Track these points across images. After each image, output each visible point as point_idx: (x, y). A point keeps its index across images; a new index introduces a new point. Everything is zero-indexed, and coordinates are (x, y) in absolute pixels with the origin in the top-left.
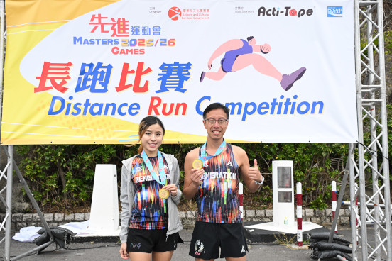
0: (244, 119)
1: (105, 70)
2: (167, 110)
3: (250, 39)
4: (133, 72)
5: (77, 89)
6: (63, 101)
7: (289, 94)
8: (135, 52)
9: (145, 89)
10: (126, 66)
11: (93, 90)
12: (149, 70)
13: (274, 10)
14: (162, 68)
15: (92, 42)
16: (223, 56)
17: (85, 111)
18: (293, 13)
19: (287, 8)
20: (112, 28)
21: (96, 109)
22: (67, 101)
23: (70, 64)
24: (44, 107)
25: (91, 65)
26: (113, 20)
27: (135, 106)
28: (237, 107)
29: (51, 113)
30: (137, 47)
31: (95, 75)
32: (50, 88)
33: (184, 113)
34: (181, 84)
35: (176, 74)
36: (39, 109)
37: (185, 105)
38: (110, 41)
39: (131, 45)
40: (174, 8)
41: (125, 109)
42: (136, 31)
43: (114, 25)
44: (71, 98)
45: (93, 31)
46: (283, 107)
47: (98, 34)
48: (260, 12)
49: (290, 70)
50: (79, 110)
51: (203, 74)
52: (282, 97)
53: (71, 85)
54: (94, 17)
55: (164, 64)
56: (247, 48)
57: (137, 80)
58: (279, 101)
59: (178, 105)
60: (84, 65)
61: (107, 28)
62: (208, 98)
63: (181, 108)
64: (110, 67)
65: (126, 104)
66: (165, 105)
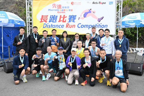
0: (89, 29)
1: (56, 17)
2: (71, 27)
3: (91, 9)
4: (62, 17)
5: (49, 22)
6: (46, 25)
7: (100, 23)
8: (63, 13)
9: (65, 22)
10: (61, 16)
11: (53, 22)
12: (66, 17)
13: (96, 3)
14: (69, 16)
15: (53, 10)
16: (84, 14)
17: (51, 27)
18: (101, 3)
19: (100, 2)
20: (58, 7)
21: (54, 26)
22: (47, 25)
23: (48, 16)
24: (42, 26)
25: (53, 16)
26: (58, 5)
27: (63, 26)
28: (87, 26)
29: (44, 27)
30: (63, 11)
31: (53, 18)
32: (43, 21)
33: (74, 27)
34: (74, 20)
35: (72, 18)
36: (41, 27)
37: (75, 25)
38: (57, 10)
39: (62, 11)
40: (72, 2)
41: (60, 26)
42: (63, 7)
43: (58, 6)
44: (48, 24)
45: (53, 8)
46: (98, 26)
47: (54, 8)
48: (93, 3)
49: (100, 17)
50: (50, 27)
51: (79, 18)
52: (98, 24)
53: (48, 21)
54: (53, 4)
55: (70, 15)
56: (90, 12)
57: (63, 19)
58: (97, 25)
59: (73, 25)
60: (51, 16)
61: (56, 7)
62: (80, 24)
63: (74, 26)
64: (57, 16)
65: (61, 25)
66: (70, 25)
